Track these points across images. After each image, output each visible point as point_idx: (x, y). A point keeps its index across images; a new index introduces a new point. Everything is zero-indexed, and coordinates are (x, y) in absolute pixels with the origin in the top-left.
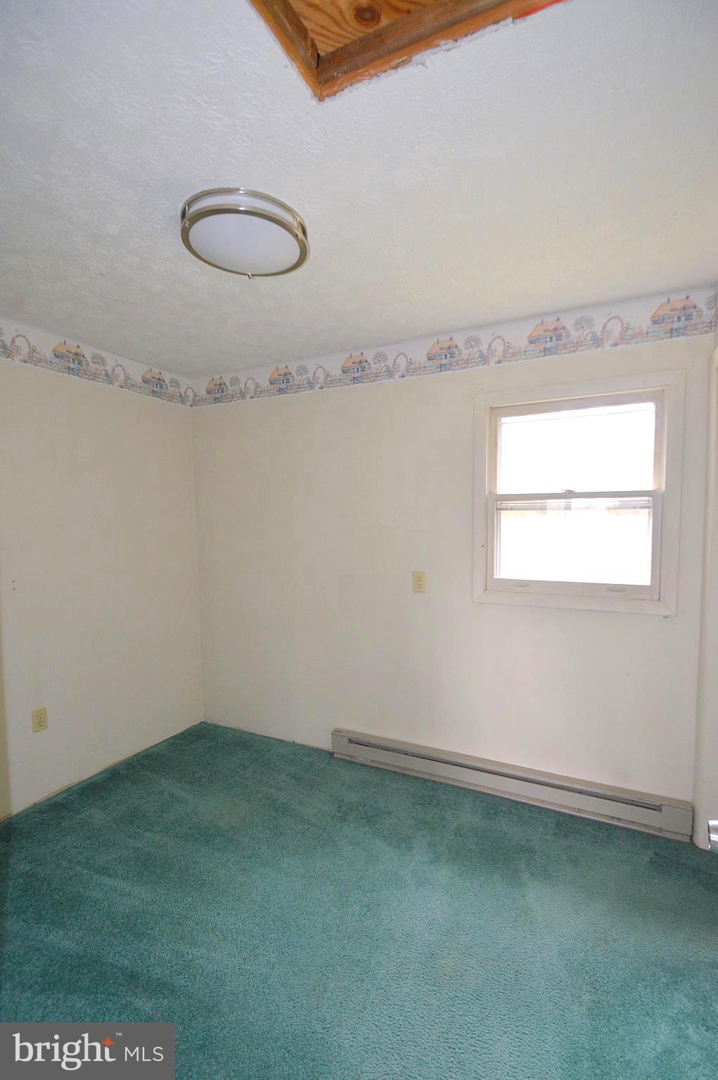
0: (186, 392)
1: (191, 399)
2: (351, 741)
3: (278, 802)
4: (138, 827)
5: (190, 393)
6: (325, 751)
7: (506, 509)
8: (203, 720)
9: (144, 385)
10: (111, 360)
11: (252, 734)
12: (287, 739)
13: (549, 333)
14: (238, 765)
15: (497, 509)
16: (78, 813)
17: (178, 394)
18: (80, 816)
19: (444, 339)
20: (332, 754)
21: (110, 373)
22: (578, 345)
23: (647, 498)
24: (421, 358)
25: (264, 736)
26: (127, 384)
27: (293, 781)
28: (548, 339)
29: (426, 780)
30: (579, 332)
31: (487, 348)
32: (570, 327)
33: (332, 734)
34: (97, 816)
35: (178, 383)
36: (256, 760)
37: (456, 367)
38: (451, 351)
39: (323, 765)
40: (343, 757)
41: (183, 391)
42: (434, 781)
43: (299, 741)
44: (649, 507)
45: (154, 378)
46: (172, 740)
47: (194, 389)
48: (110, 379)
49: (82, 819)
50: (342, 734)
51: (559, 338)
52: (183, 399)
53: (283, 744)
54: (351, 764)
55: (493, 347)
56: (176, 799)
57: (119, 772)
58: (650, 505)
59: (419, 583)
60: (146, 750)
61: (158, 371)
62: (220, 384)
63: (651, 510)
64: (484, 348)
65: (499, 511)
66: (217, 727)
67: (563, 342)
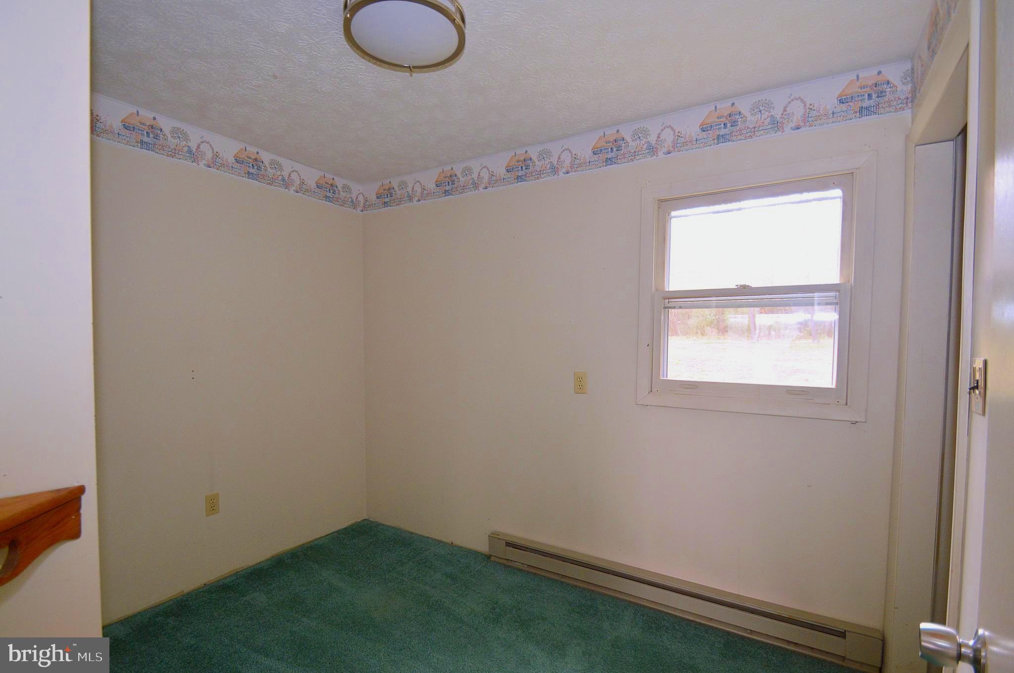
0: (357, 198)
1: (362, 205)
2: (508, 544)
3: (432, 599)
4: (297, 612)
5: (361, 198)
6: (482, 554)
7: (674, 308)
8: (367, 518)
9: (317, 190)
10: (288, 165)
11: (411, 533)
12: (444, 540)
13: (723, 119)
14: (396, 562)
15: (665, 308)
16: (243, 596)
17: (350, 199)
18: (245, 599)
19: (611, 132)
20: (488, 557)
21: (287, 179)
22: (754, 131)
23: (833, 294)
24: (586, 153)
25: (424, 536)
26: (302, 188)
27: (449, 581)
28: (722, 126)
29: (584, 589)
30: (756, 117)
31: (656, 138)
32: (745, 111)
33: (489, 536)
34: (260, 598)
35: (349, 188)
36: (414, 558)
37: (623, 160)
38: (617, 143)
39: (480, 567)
40: (501, 561)
41: (354, 196)
42: (593, 591)
43: (458, 542)
44: (837, 304)
45: (326, 183)
46: (336, 534)
47: (365, 194)
48: (286, 183)
49: (246, 601)
50: (499, 537)
51: (734, 124)
52: (354, 205)
53: (442, 544)
54: (508, 567)
55: (662, 137)
56: (334, 589)
57: (284, 560)
58: (835, 301)
59: (580, 385)
60: (311, 542)
61: (331, 177)
62: (389, 189)
63: (838, 307)
64: (652, 139)
65: (667, 310)
66: (380, 524)
67: (738, 128)
